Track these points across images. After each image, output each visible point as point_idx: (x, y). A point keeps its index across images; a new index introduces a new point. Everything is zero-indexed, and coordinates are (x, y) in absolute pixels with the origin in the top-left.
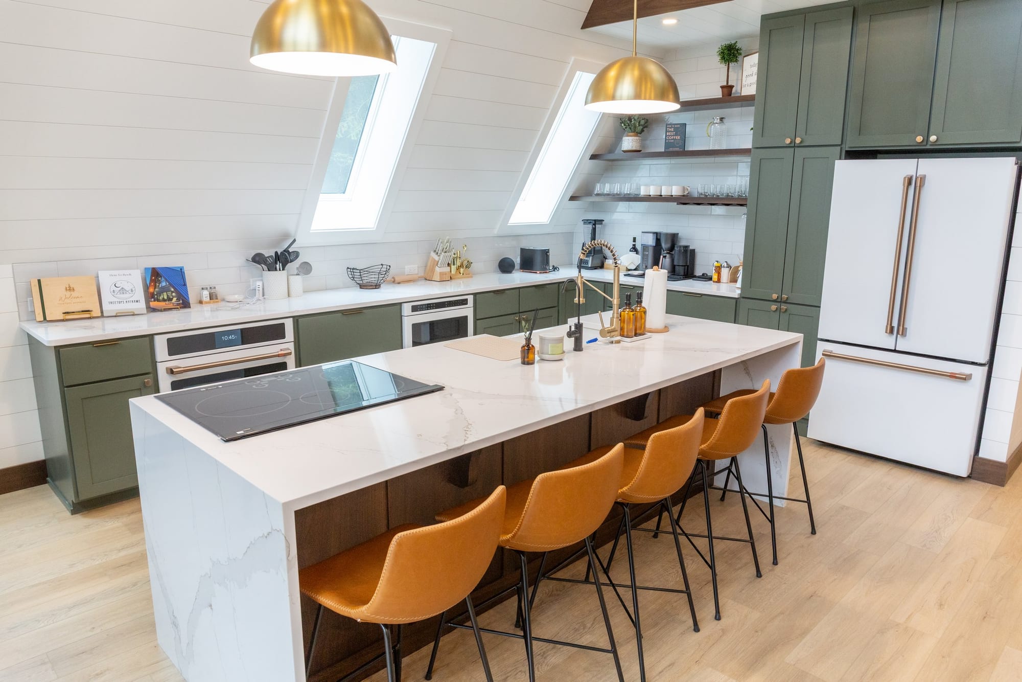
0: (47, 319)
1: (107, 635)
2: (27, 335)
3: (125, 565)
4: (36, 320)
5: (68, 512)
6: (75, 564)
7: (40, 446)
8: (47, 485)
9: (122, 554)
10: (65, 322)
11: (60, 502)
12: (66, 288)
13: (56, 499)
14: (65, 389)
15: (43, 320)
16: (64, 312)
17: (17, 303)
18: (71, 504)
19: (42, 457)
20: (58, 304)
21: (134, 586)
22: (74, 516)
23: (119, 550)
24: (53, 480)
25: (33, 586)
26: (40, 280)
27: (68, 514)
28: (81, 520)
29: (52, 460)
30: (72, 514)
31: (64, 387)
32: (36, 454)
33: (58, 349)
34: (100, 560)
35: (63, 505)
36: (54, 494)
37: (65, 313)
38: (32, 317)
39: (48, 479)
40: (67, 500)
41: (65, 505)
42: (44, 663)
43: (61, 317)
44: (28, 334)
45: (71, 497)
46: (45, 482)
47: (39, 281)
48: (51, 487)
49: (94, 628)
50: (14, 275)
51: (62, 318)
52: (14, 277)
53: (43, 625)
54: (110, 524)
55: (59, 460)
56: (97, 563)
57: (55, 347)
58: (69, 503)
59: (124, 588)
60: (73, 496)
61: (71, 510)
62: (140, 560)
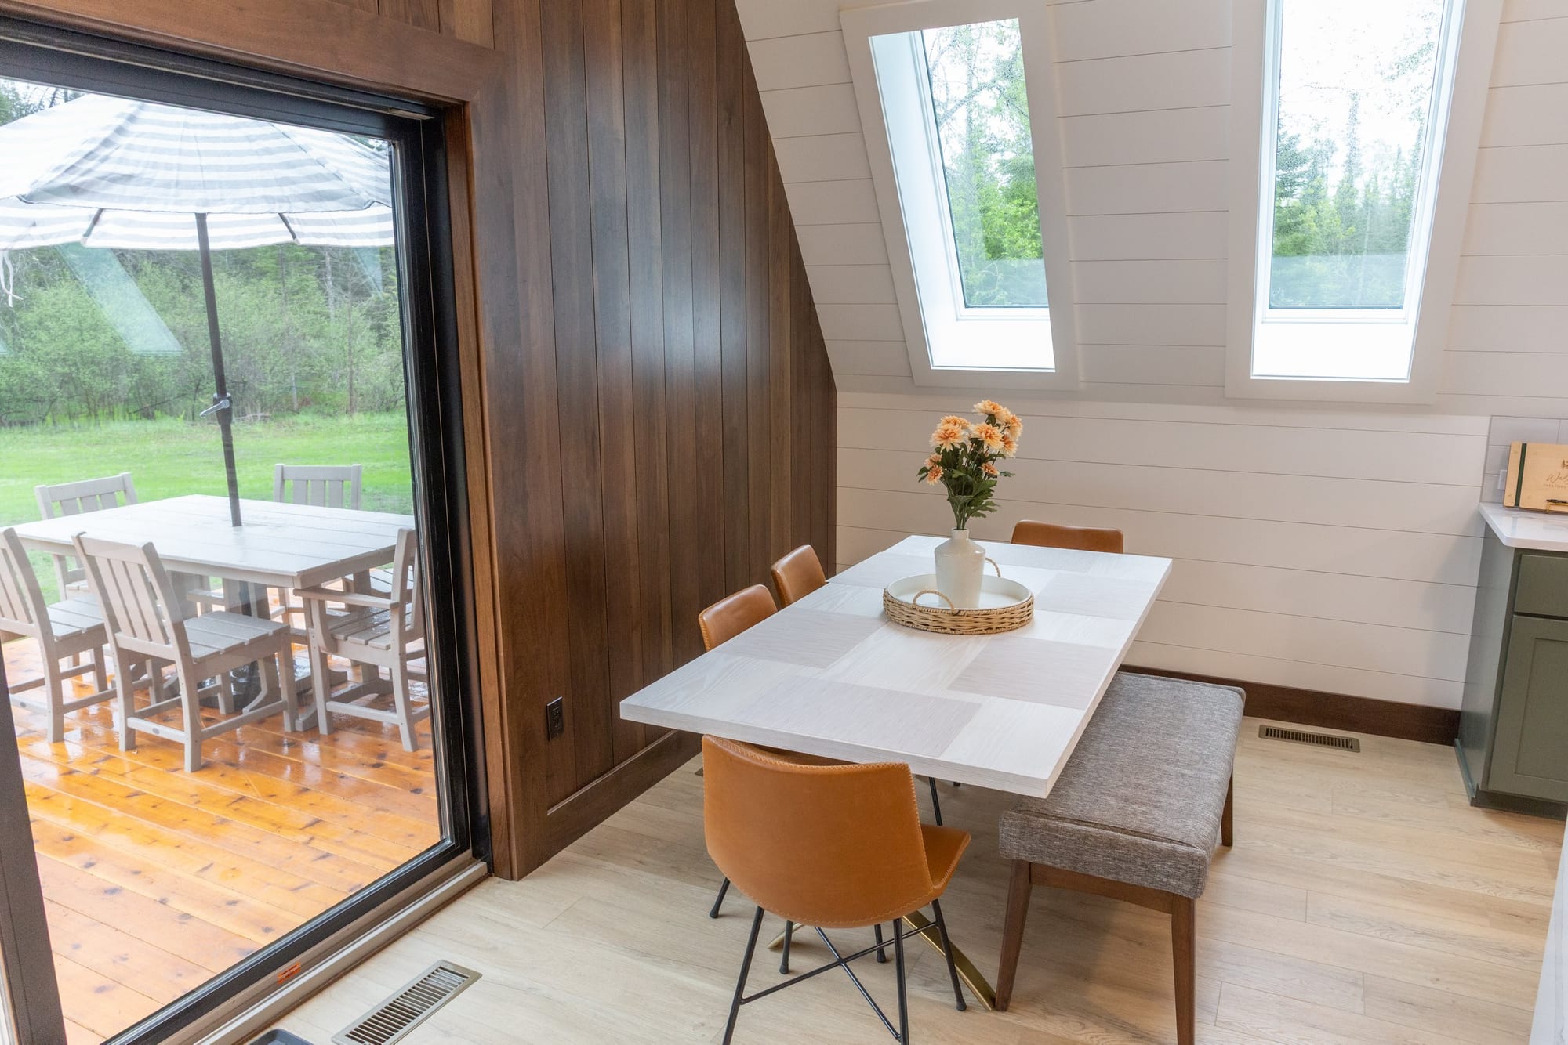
0: (1521, 506)
1: (1453, 1002)
2: (1484, 527)
3: (1521, 917)
4: (1503, 503)
5: (1467, 798)
6: (1448, 876)
7: (1460, 689)
8: (1453, 747)
9: (1525, 898)
10: (1547, 515)
11: (1461, 780)
12: (1564, 462)
13: (1457, 773)
14: (1515, 616)
15: (1513, 505)
16: (1550, 499)
17: (1484, 473)
18: (1475, 790)
19: (1457, 705)
20: (1544, 485)
21: (1523, 956)
22: (1473, 808)
23: (1521, 891)
24: (1463, 745)
25: (1381, 876)
26: (1526, 445)
27: (1467, 802)
28: (1481, 820)
29: (1469, 714)
30: (1472, 805)
31: (1513, 611)
32: (1451, 698)
33: (1520, 553)
34: (1486, 890)
35: (1463, 785)
36: (1458, 765)
37: (1551, 501)
38: (1498, 500)
39: (1457, 741)
40: (1472, 782)
41: (1466, 787)
42: (1354, 984)
43: (1543, 506)
44: (1487, 523)
45: (1478, 779)
46: (1452, 744)
47: (1524, 446)
48: (1457, 754)
49: (1438, 980)
50: (1489, 433)
51: (1543, 508)
52: (1489, 437)
53: (1373, 934)
54: (1523, 845)
55: (1477, 718)
56: (1481, 891)
57: (1517, 550)
58: (1473, 787)
59: (1506, 950)
60: (1480, 780)
61: (1473, 799)
62: (1537, 921)
